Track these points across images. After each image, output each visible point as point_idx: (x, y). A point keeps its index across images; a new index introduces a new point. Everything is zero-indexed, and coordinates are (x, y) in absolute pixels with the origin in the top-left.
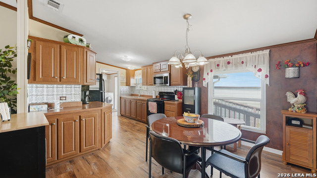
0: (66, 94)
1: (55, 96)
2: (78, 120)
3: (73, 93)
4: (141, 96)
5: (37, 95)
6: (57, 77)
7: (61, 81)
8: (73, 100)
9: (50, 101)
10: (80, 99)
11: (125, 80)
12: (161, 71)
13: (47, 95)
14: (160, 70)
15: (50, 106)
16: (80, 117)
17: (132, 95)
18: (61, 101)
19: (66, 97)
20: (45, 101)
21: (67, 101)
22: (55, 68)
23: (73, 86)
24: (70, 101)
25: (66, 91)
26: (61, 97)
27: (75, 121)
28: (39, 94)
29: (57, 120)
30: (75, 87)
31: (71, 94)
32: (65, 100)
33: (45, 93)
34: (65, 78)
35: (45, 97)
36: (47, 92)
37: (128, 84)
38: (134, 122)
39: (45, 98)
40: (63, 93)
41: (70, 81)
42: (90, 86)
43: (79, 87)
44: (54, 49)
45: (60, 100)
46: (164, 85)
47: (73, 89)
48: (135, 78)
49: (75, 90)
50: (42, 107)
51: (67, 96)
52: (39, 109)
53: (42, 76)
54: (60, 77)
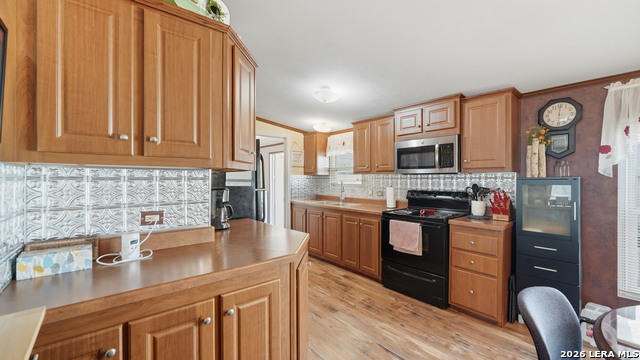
0: (163, 204)
1: (125, 211)
2: (210, 320)
3: (185, 197)
4: (347, 200)
5: (56, 209)
6: (129, 137)
7: (142, 150)
8: (185, 222)
9: (106, 231)
10: (208, 220)
11: (302, 158)
12: (426, 128)
13: (97, 208)
14: (421, 126)
15: (105, 249)
16: (219, 300)
17: (318, 198)
18: (146, 228)
19: (161, 214)
20: (88, 230)
21: (166, 227)
22: (121, 100)
23: (185, 173)
24: (175, 226)
25: (163, 191)
26: (144, 214)
27: (200, 322)
28: (64, 204)
29: (126, 328)
30: (190, 179)
31: (179, 203)
32: (160, 222)
33: (88, 201)
34: (158, 139)
35: (88, 215)
36: (95, 194)
37: (310, 169)
38: (339, 273)
39: (88, 220)
40: (153, 198)
41: (179, 155)
42: (229, 175)
43: (204, 179)
44: (116, 22)
45: (143, 223)
46: (437, 170)
47: (185, 183)
48: (328, 154)
49: (191, 188)
50: (71, 259)
51: (165, 210)
52: (57, 266)
53: (65, 128)
54: (141, 139)
